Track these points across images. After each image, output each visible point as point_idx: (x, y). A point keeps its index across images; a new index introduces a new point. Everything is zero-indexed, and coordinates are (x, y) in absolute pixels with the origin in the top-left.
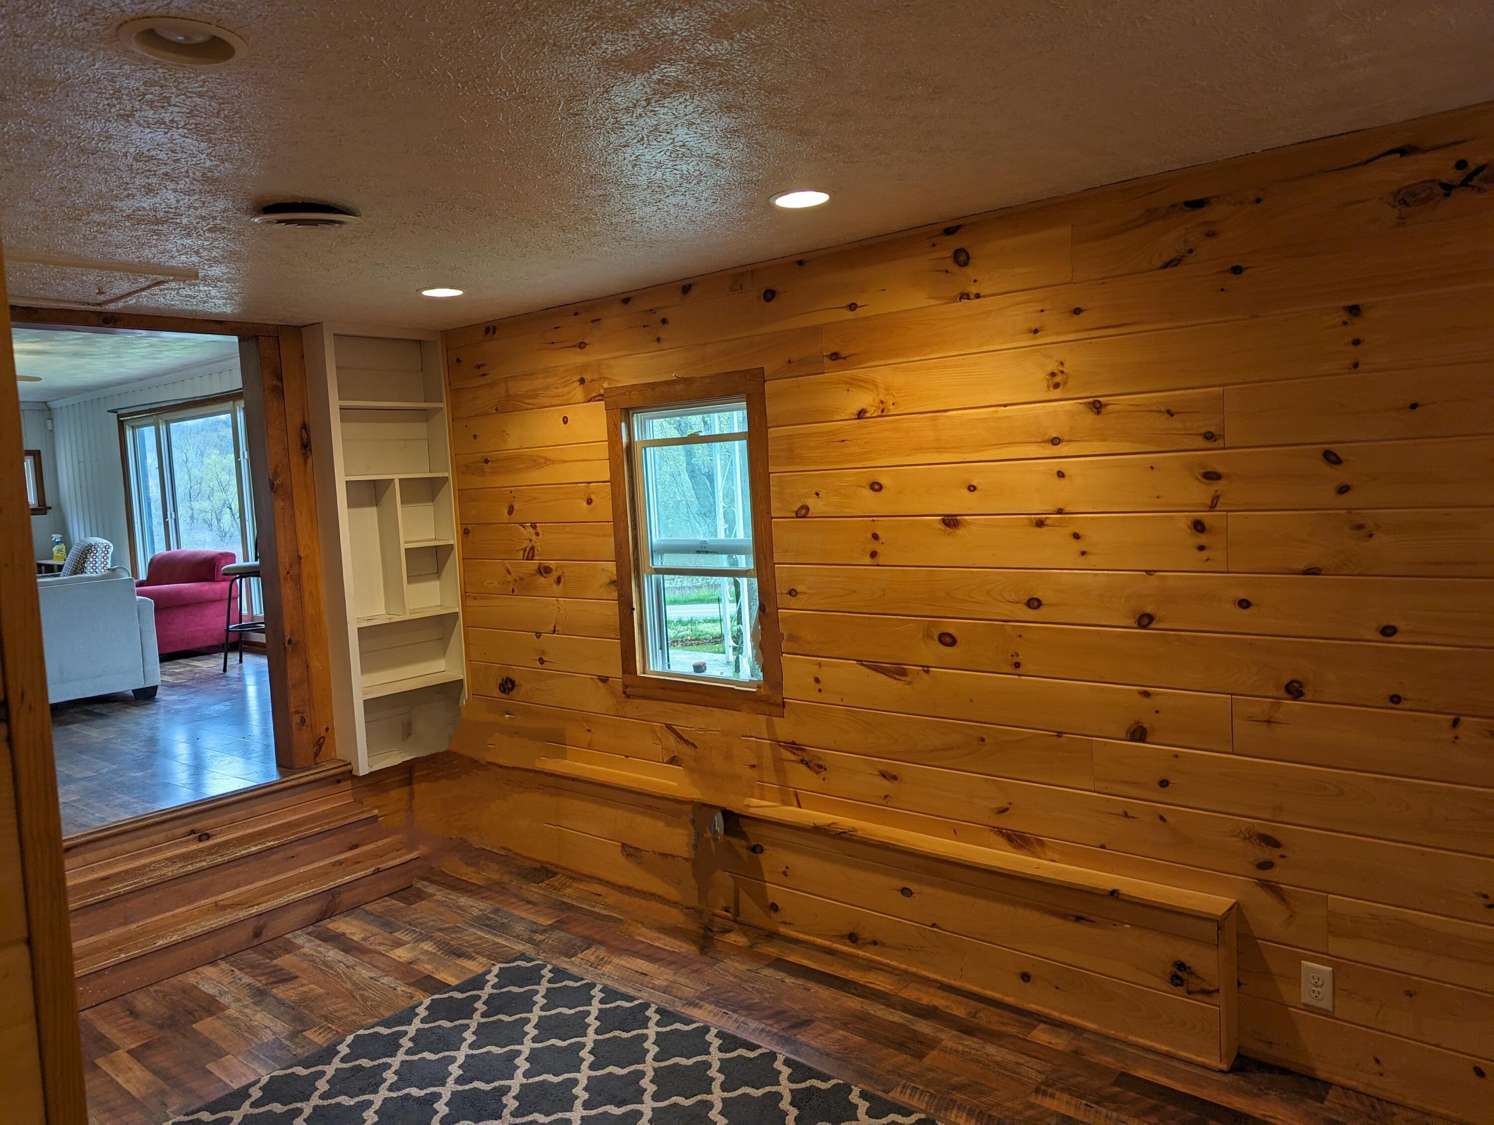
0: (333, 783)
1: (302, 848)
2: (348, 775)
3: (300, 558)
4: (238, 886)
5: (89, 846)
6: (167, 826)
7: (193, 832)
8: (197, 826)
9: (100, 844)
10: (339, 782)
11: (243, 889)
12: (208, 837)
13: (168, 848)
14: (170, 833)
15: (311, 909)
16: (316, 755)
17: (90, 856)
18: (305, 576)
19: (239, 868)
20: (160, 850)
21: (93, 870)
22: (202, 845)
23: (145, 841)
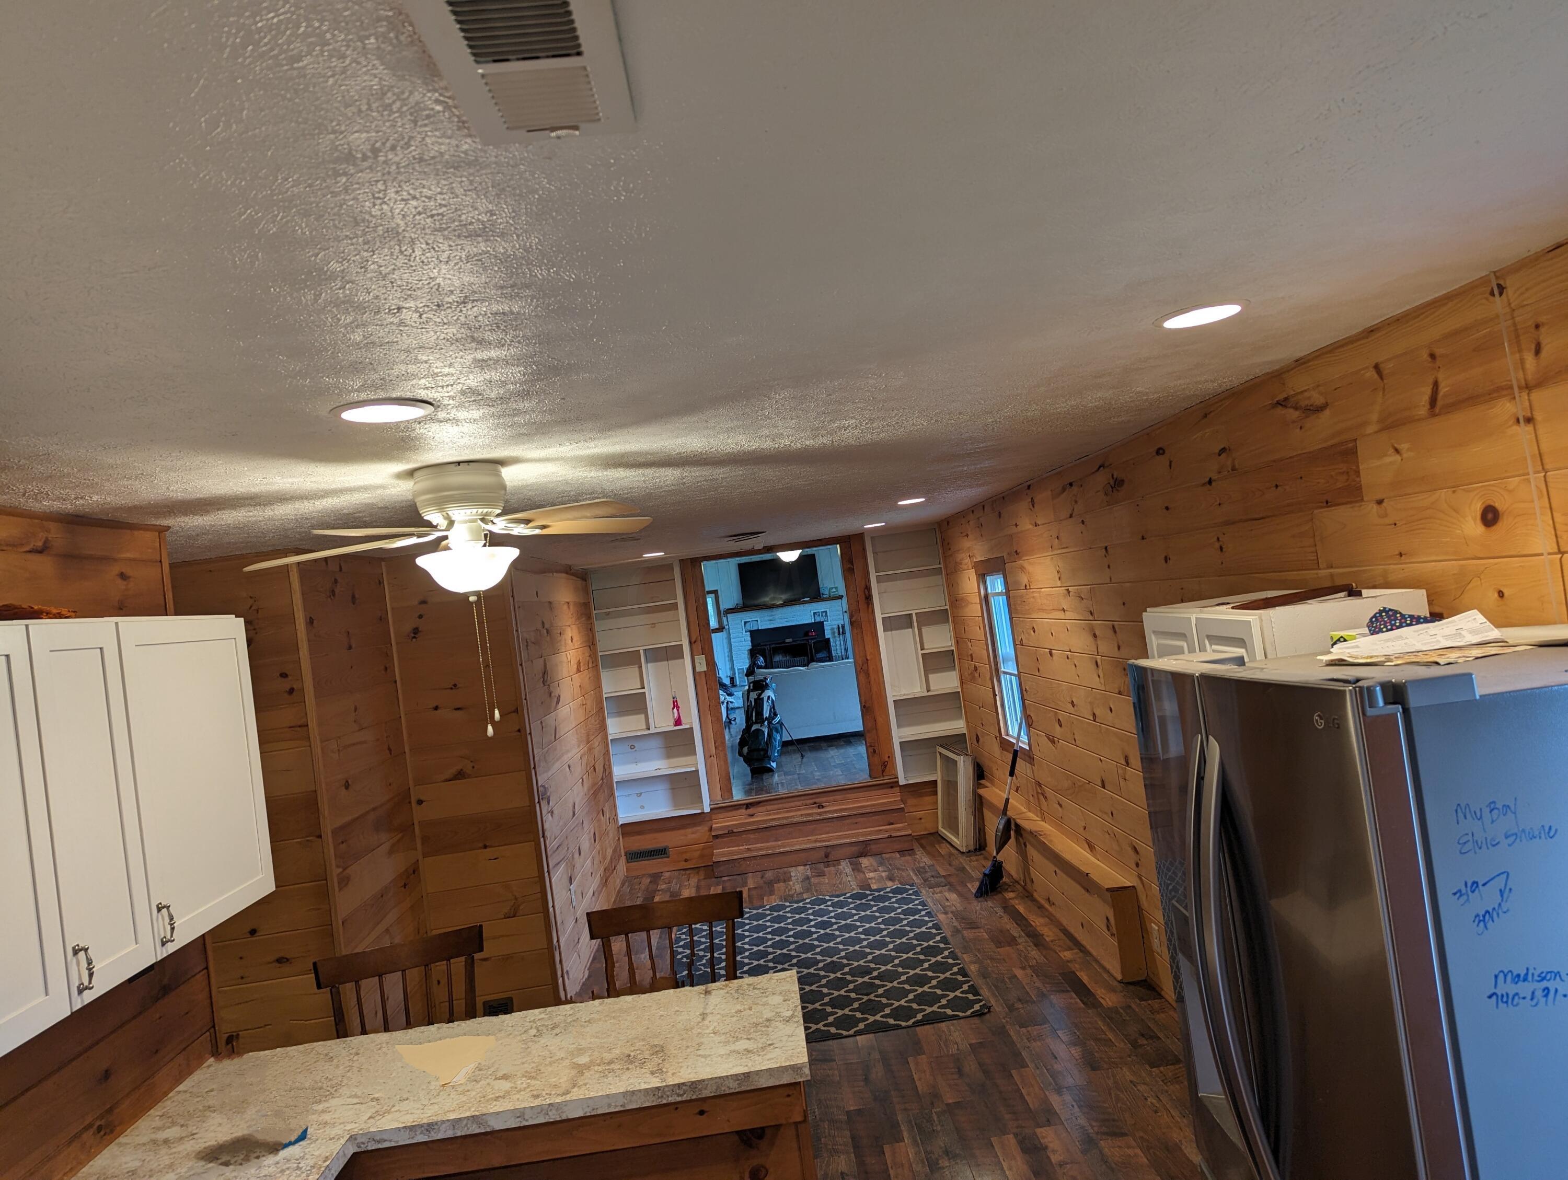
0: (888, 788)
1: (862, 819)
2: (894, 784)
3: (867, 660)
4: (828, 833)
5: (769, 803)
6: (803, 798)
7: (815, 803)
8: (817, 800)
9: (772, 802)
10: (892, 787)
11: (830, 835)
12: (823, 807)
13: (804, 809)
14: (804, 802)
15: (854, 849)
16: (883, 771)
17: (769, 808)
18: (871, 669)
19: (829, 824)
20: (799, 810)
21: (770, 815)
22: (819, 810)
23: (792, 804)
